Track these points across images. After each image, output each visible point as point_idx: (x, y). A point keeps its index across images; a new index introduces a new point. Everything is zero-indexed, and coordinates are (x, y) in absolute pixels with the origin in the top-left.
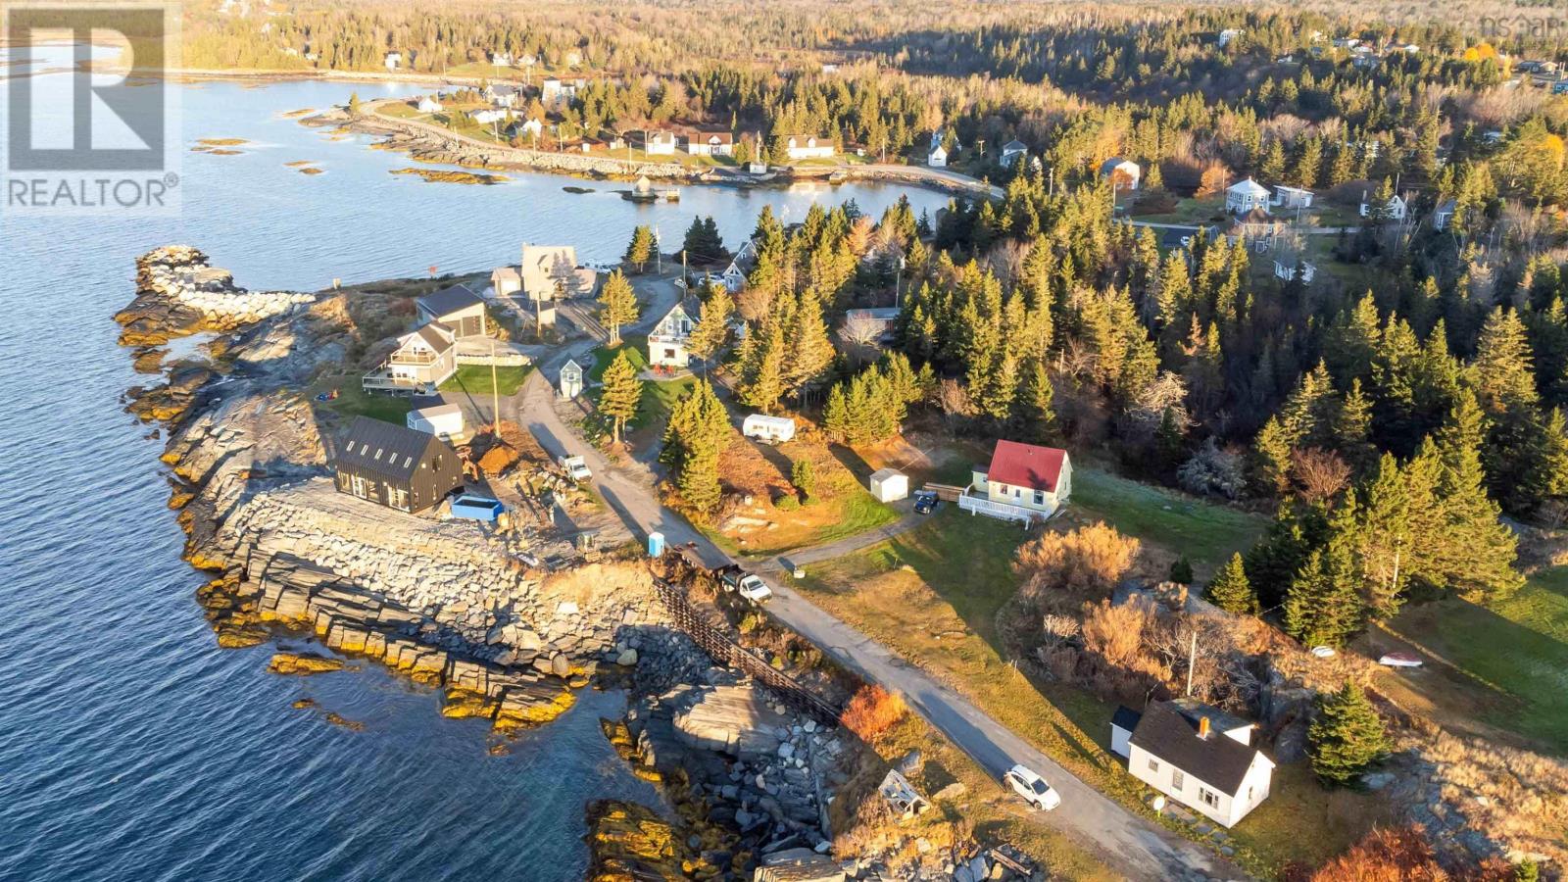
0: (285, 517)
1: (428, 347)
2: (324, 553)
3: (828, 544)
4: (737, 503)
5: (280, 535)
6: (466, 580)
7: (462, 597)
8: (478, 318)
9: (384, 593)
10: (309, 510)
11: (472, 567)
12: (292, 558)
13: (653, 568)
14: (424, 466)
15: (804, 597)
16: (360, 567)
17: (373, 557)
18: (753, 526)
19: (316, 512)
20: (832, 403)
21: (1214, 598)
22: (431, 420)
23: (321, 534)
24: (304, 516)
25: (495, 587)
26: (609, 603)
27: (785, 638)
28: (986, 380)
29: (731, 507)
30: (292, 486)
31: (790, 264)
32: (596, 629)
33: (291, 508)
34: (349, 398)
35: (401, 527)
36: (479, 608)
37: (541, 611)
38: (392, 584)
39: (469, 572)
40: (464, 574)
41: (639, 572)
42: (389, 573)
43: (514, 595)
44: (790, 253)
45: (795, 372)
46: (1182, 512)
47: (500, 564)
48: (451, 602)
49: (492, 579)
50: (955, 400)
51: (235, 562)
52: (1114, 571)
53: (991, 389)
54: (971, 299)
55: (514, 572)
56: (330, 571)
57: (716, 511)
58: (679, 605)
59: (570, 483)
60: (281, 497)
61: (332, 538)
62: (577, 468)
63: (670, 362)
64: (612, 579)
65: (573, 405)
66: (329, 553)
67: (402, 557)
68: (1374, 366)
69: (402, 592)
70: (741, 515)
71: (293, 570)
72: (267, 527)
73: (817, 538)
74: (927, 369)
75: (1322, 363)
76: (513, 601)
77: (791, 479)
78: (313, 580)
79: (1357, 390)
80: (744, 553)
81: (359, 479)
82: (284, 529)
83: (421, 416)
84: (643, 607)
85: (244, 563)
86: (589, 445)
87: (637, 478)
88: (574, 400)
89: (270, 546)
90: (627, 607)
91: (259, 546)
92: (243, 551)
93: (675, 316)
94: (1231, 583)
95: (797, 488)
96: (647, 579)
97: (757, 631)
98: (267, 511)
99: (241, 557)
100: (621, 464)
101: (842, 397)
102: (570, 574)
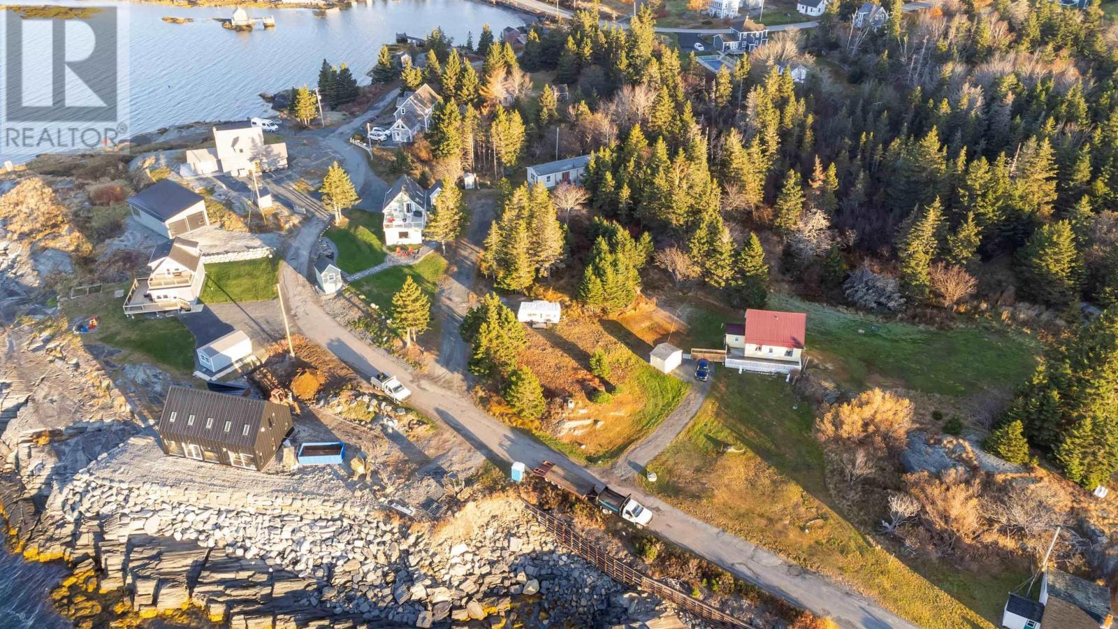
0: (121, 498)
1: (182, 268)
2: (179, 527)
3: (652, 435)
4: (562, 407)
5: (125, 520)
6: (346, 537)
7: (351, 556)
8: (201, 214)
9: (263, 558)
10: (147, 486)
11: (346, 522)
12: (148, 541)
13: (523, 495)
14: (263, 430)
15: (674, 505)
16: (226, 536)
17: (236, 523)
18: (583, 427)
19: (155, 487)
20: (590, 286)
21: (999, 453)
22: (226, 352)
23: (168, 507)
24: (142, 492)
25: (379, 540)
26: (489, 533)
27: (693, 564)
28: (706, 248)
29: (557, 413)
30: (112, 456)
31: (468, 129)
32: (492, 563)
33: (124, 486)
34: (114, 326)
35: (258, 490)
36: (370, 565)
37: (436, 559)
38: (267, 547)
39: (344, 529)
40: (341, 532)
41: (511, 500)
42: (261, 536)
43: (404, 547)
44: (468, 122)
45: (543, 255)
46: (873, 334)
47: (378, 516)
48: (340, 562)
49: (373, 532)
50: (681, 264)
51: (80, 553)
52: (902, 432)
53: (712, 253)
54: (661, 169)
55: (396, 523)
56: (193, 545)
57: (546, 417)
58: (565, 533)
59: (396, 407)
60: (106, 473)
61: (182, 508)
62: (396, 389)
63: (405, 241)
64: (488, 511)
65: (341, 302)
66: (185, 525)
67: (267, 518)
68: (962, 191)
69: (282, 554)
70: (569, 419)
71: (158, 557)
72: (105, 510)
73: (641, 428)
74: (646, 237)
75: (938, 199)
76: (407, 553)
77: (590, 369)
78: (181, 563)
79: (970, 220)
80: (591, 460)
81: (192, 447)
82: (126, 511)
83: (213, 353)
84: (522, 530)
85: (91, 552)
86: (381, 351)
87: (448, 385)
88: (340, 294)
89: (118, 534)
90: (509, 535)
91: (107, 537)
92: (86, 539)
93: (401, 202)
94: (1014, 443)
95: (598, 377)
96: (520, 505)
97: (661, 560)
98: (98, 492)
99: (86, 546)
100: (426, 370)
101: (598, 280)
102: (451, 519)
